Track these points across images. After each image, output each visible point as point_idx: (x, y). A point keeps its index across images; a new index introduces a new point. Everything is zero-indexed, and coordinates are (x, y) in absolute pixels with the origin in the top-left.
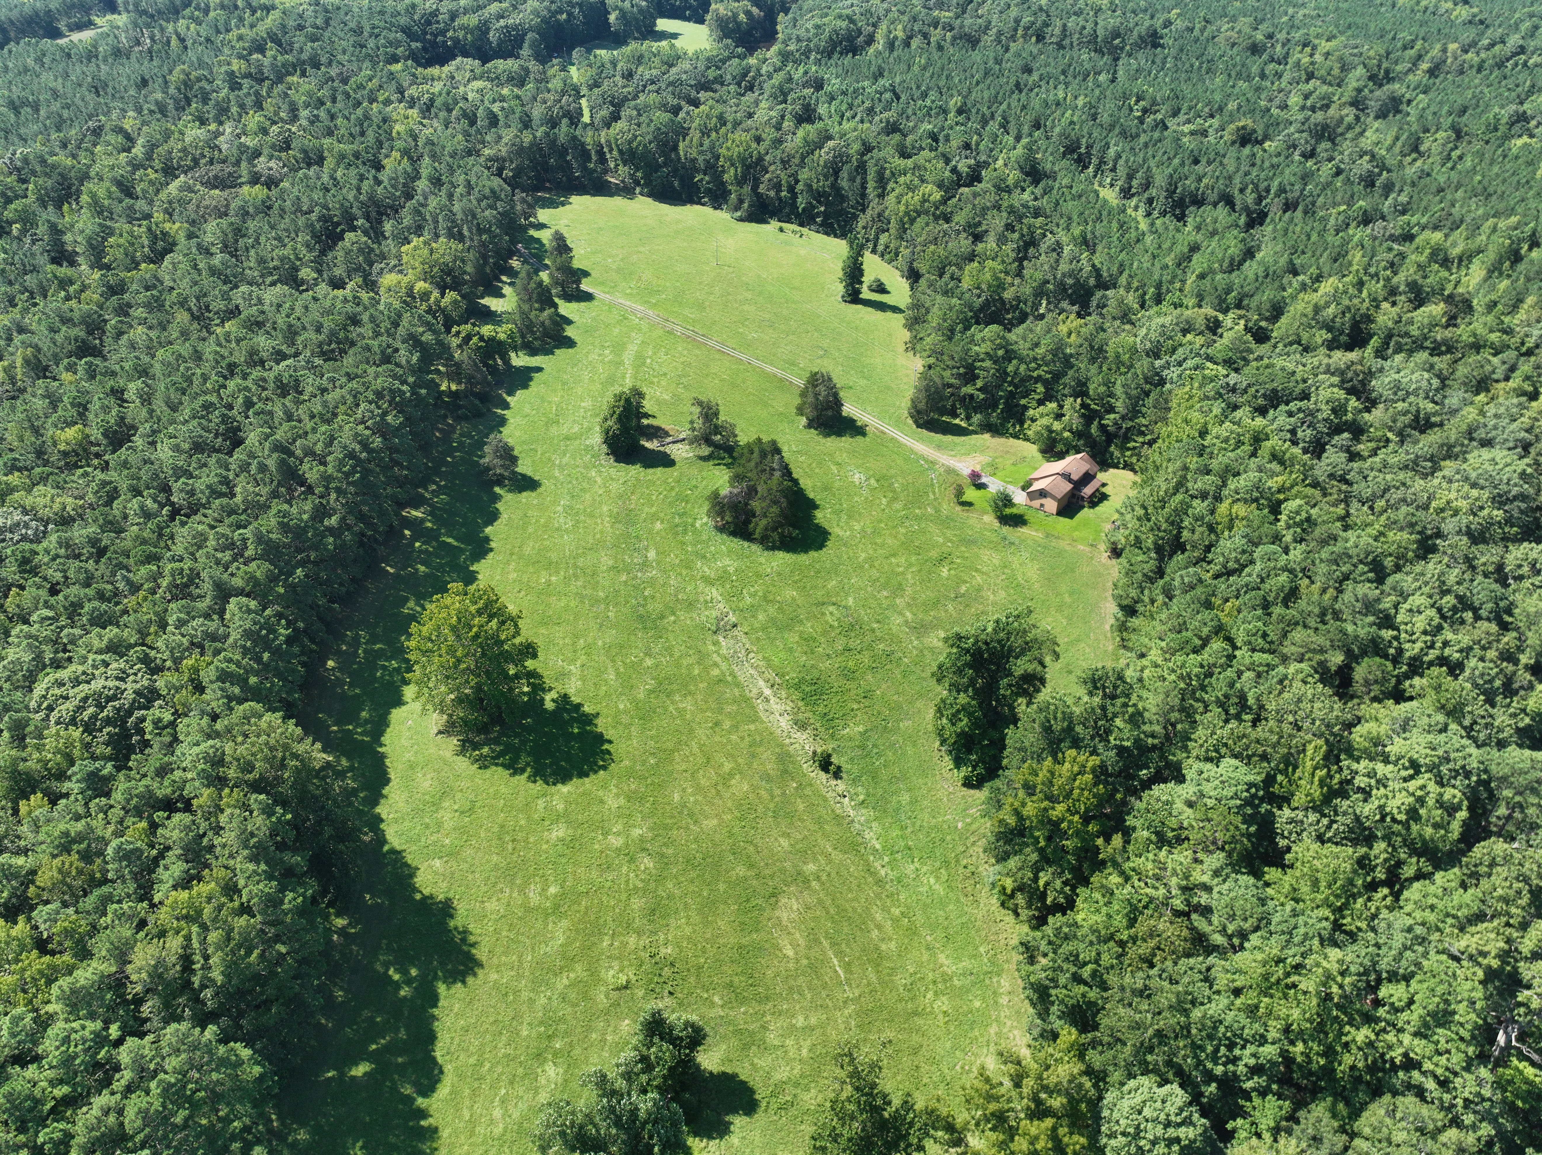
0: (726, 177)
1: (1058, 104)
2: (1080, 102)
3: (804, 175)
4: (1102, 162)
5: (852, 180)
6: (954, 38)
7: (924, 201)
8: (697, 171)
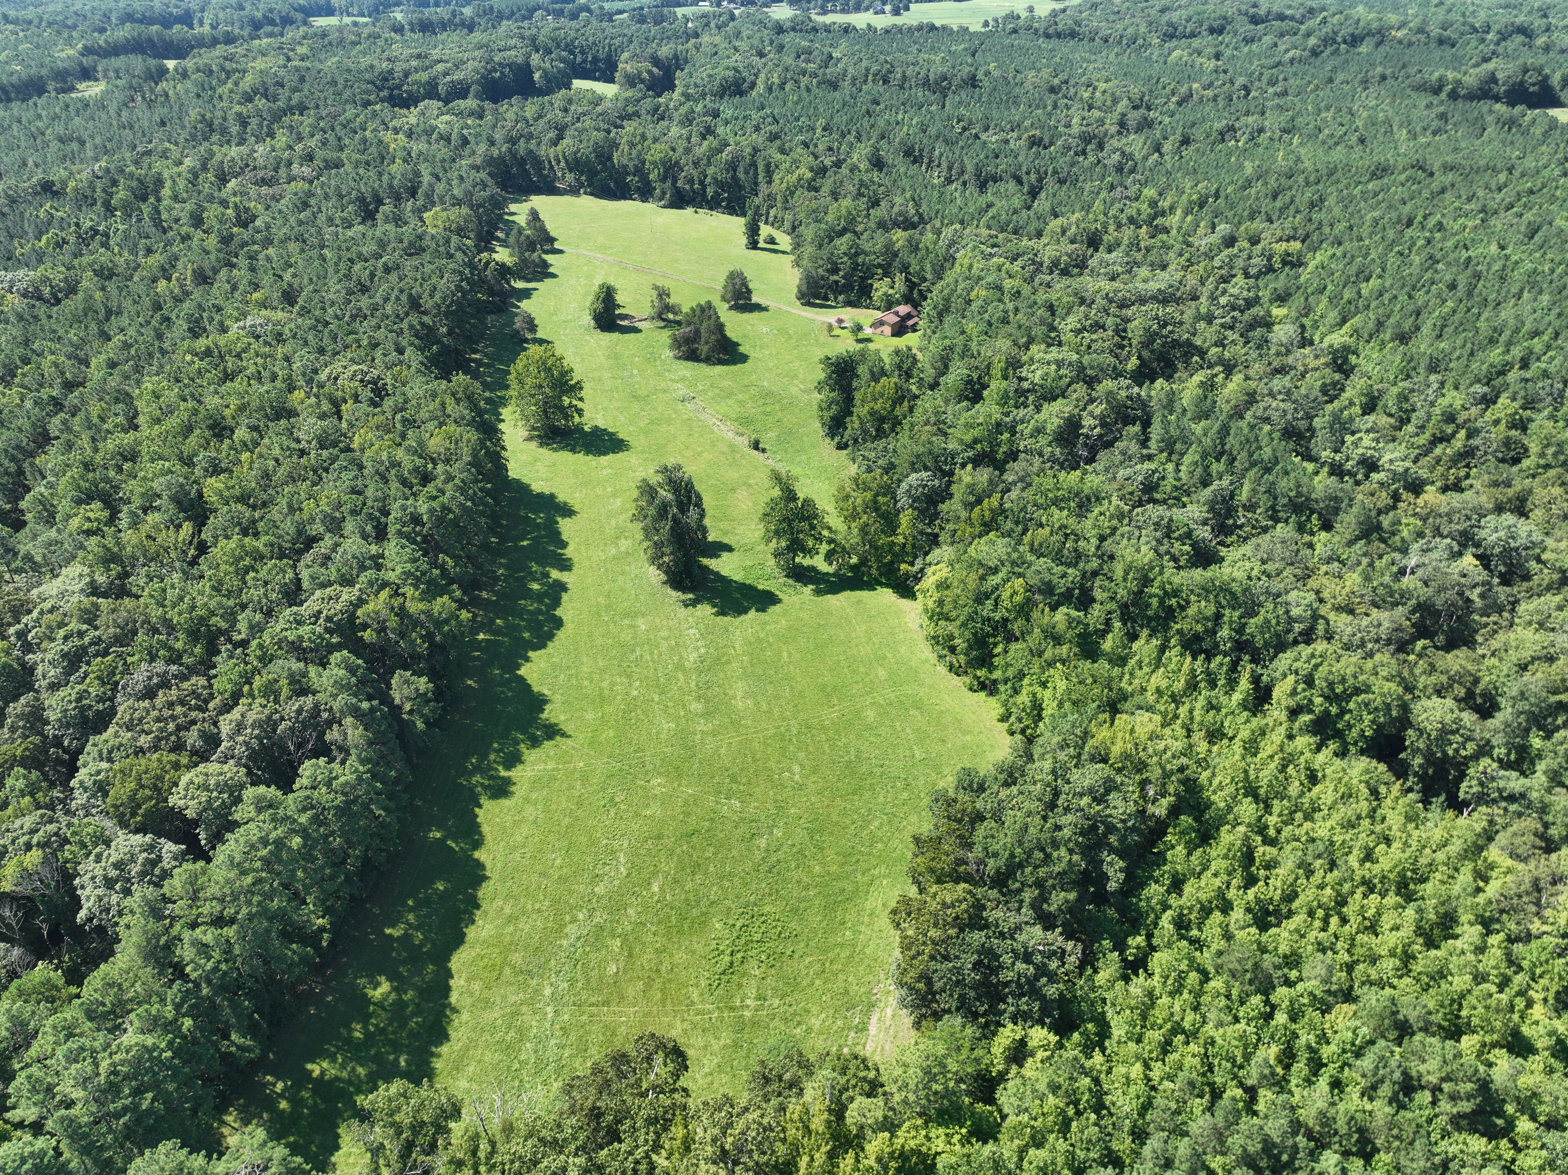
0: (651, 176)
1: (898, 123)
2: (914, 122)
3: (711, 171)
4: (931, 161)
5: (747, 173)
6: (819, 84)
7: (800, 180)
8: (628, 174)
